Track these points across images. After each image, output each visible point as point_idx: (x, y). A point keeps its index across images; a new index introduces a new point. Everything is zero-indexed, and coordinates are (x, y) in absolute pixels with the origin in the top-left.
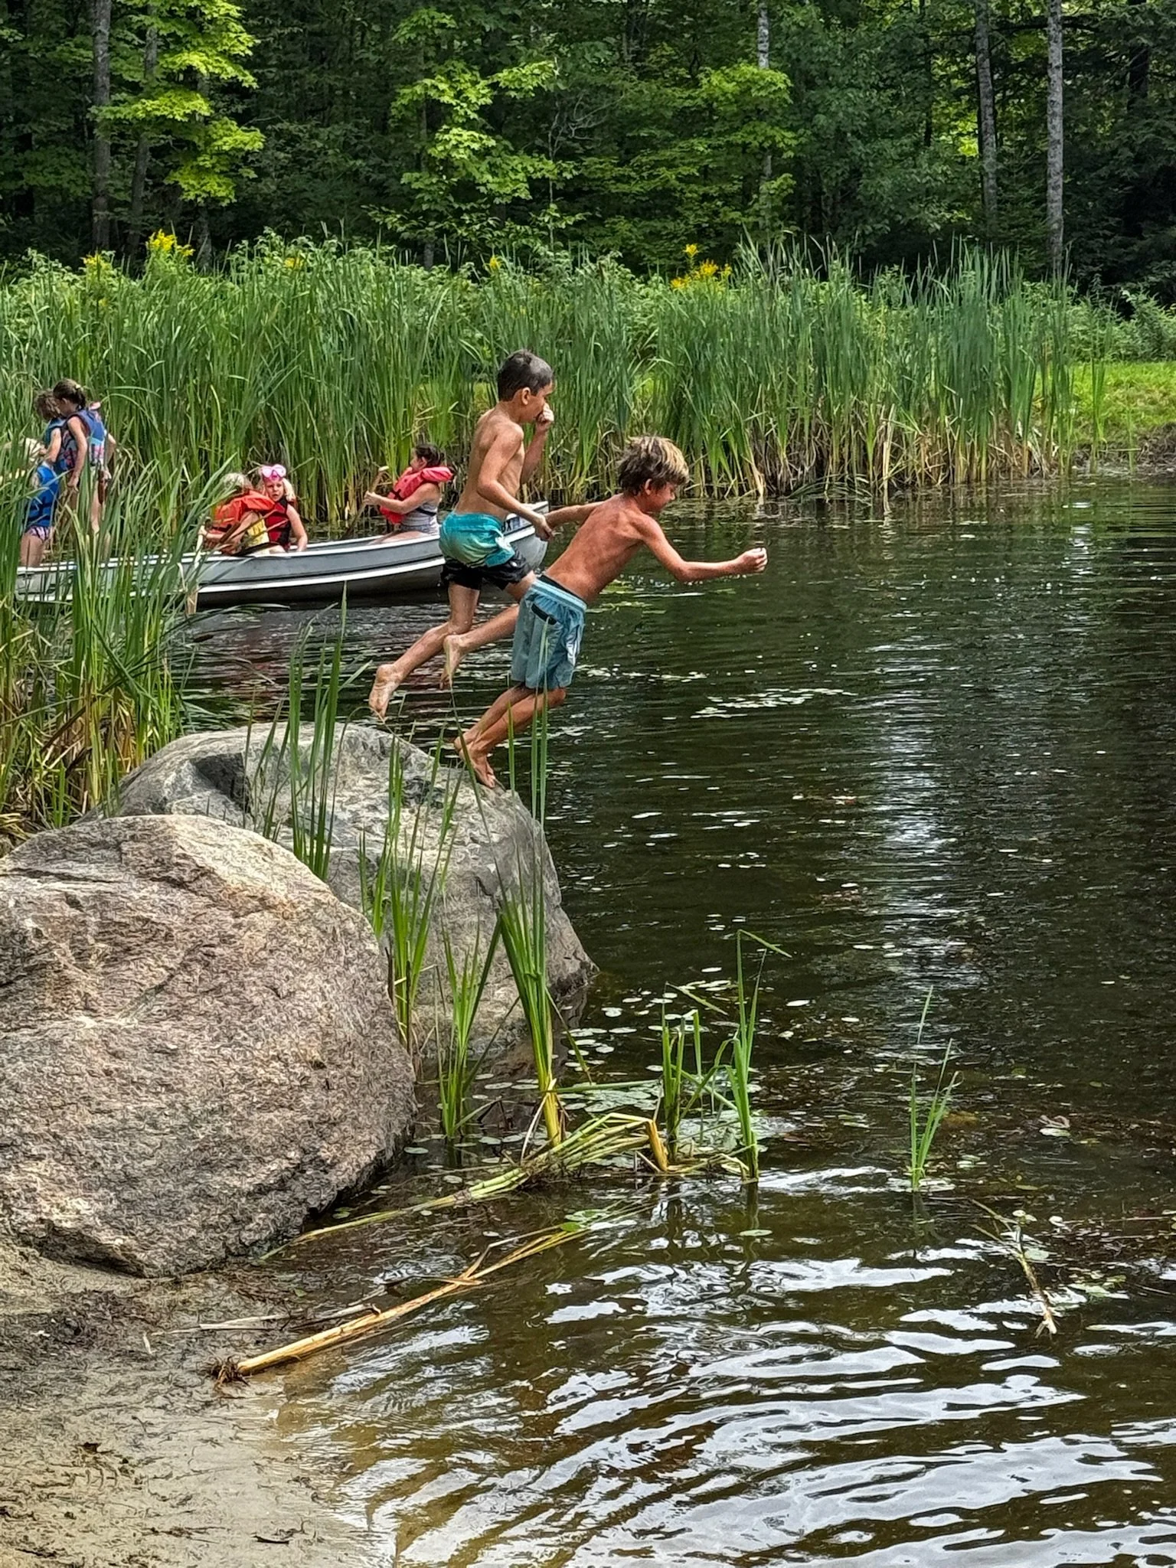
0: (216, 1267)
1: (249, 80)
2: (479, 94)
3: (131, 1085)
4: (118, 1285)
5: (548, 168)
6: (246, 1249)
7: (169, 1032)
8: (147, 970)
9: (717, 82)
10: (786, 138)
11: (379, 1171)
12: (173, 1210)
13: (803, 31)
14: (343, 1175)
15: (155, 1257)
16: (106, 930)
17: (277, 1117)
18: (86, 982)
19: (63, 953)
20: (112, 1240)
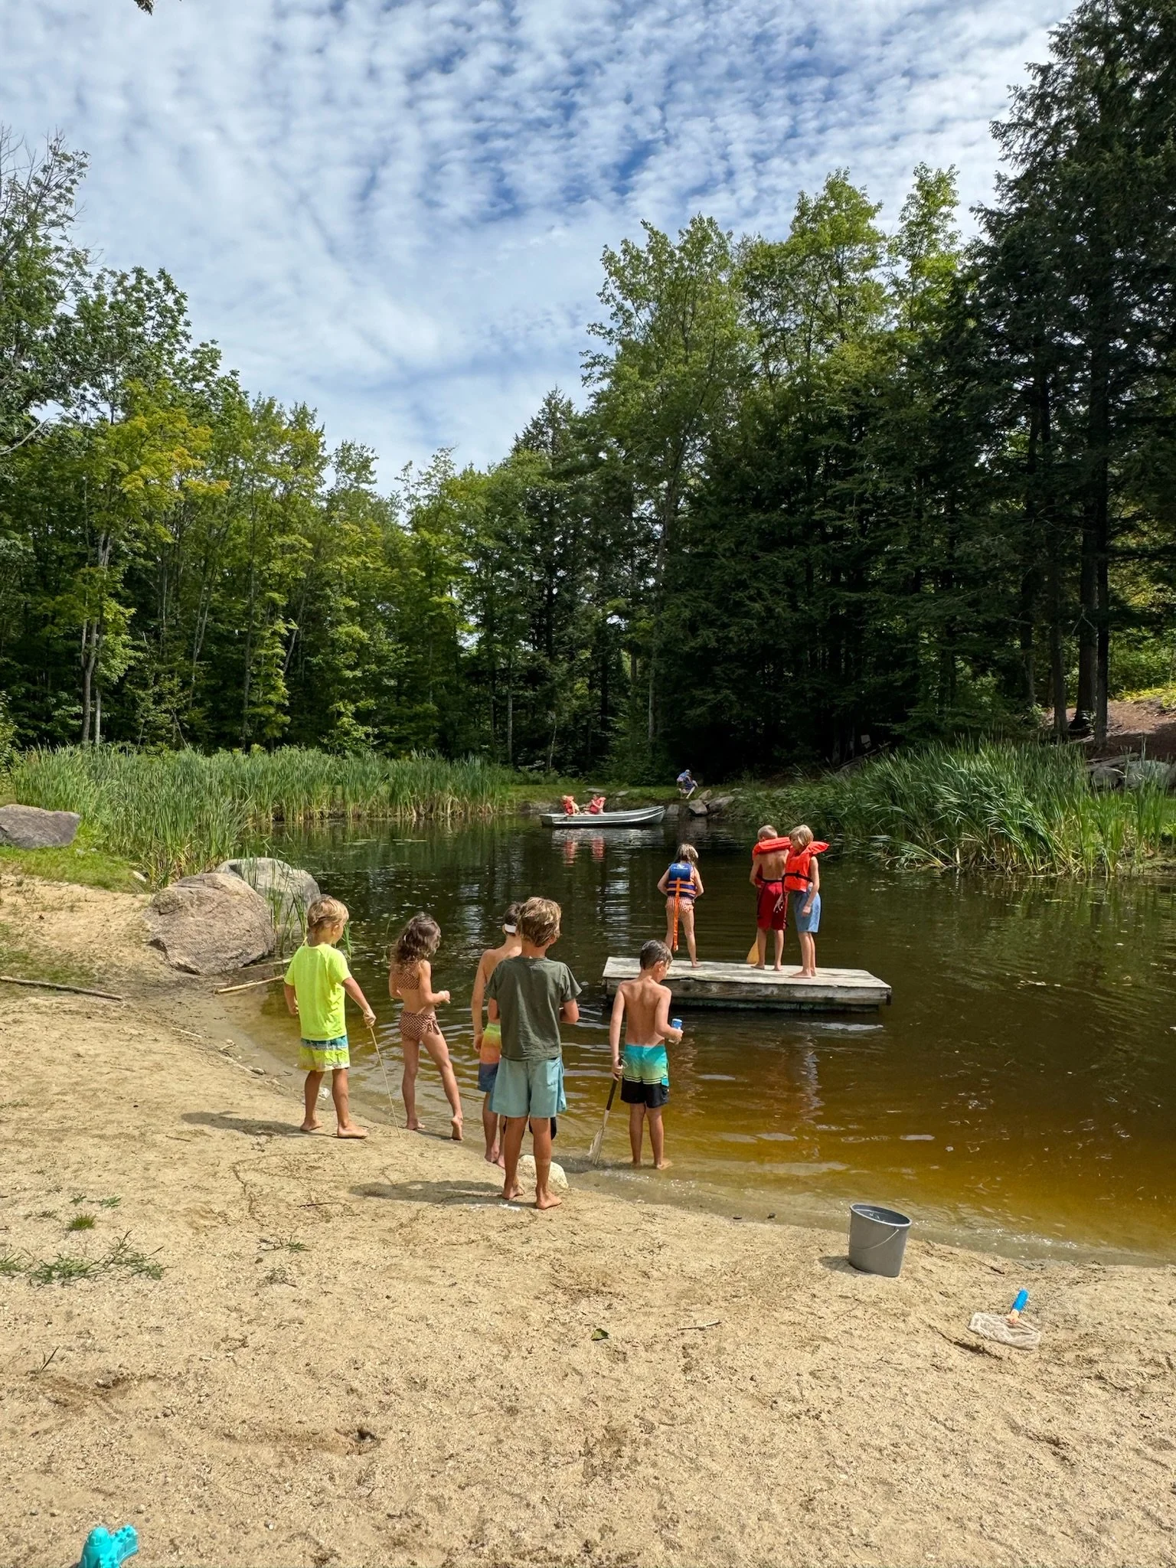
0: (219, 974)
1: (287, 703)
2: (352, 708)
3: (200, 933)
4: (193, 976)
5: (369, 729)
6: (226, 972)
7: (212, 922)
8: (208, 908)
9: (418, 708)
10: (437, 724)
11: (263, 957)
12: (209, 961)
13: (443, 696)
14: (254, 956)
15: (203, 971)
16: (199, 899)
17: (237, 942)
18: (193, 910)
19: (188, 904)
20: (193, 967)
